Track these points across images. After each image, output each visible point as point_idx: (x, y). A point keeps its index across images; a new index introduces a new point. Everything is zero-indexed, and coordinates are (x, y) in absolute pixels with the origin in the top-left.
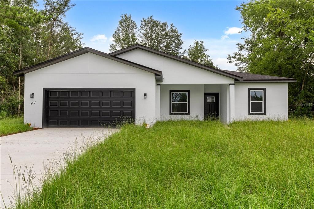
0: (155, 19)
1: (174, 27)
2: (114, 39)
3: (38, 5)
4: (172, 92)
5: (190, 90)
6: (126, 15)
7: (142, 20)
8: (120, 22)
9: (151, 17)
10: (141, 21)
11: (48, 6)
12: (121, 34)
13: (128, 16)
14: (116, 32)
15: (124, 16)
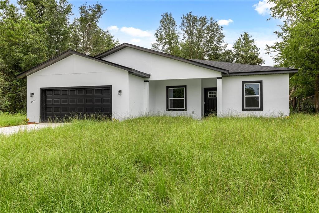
0: (193, 14)
1: (213, 20)
2: (157, 39)
3: (73, 14)
4: (169, 88)
5: (186, 86)
6: (166, 14)
7: (183, 17)
8: (161, 21)
9: (190, 13)
10: (181, 18)
11: (83, 14)
12: (163, 33)
13: (169, 14)
14: (157, 32)
15: (164, 15)
